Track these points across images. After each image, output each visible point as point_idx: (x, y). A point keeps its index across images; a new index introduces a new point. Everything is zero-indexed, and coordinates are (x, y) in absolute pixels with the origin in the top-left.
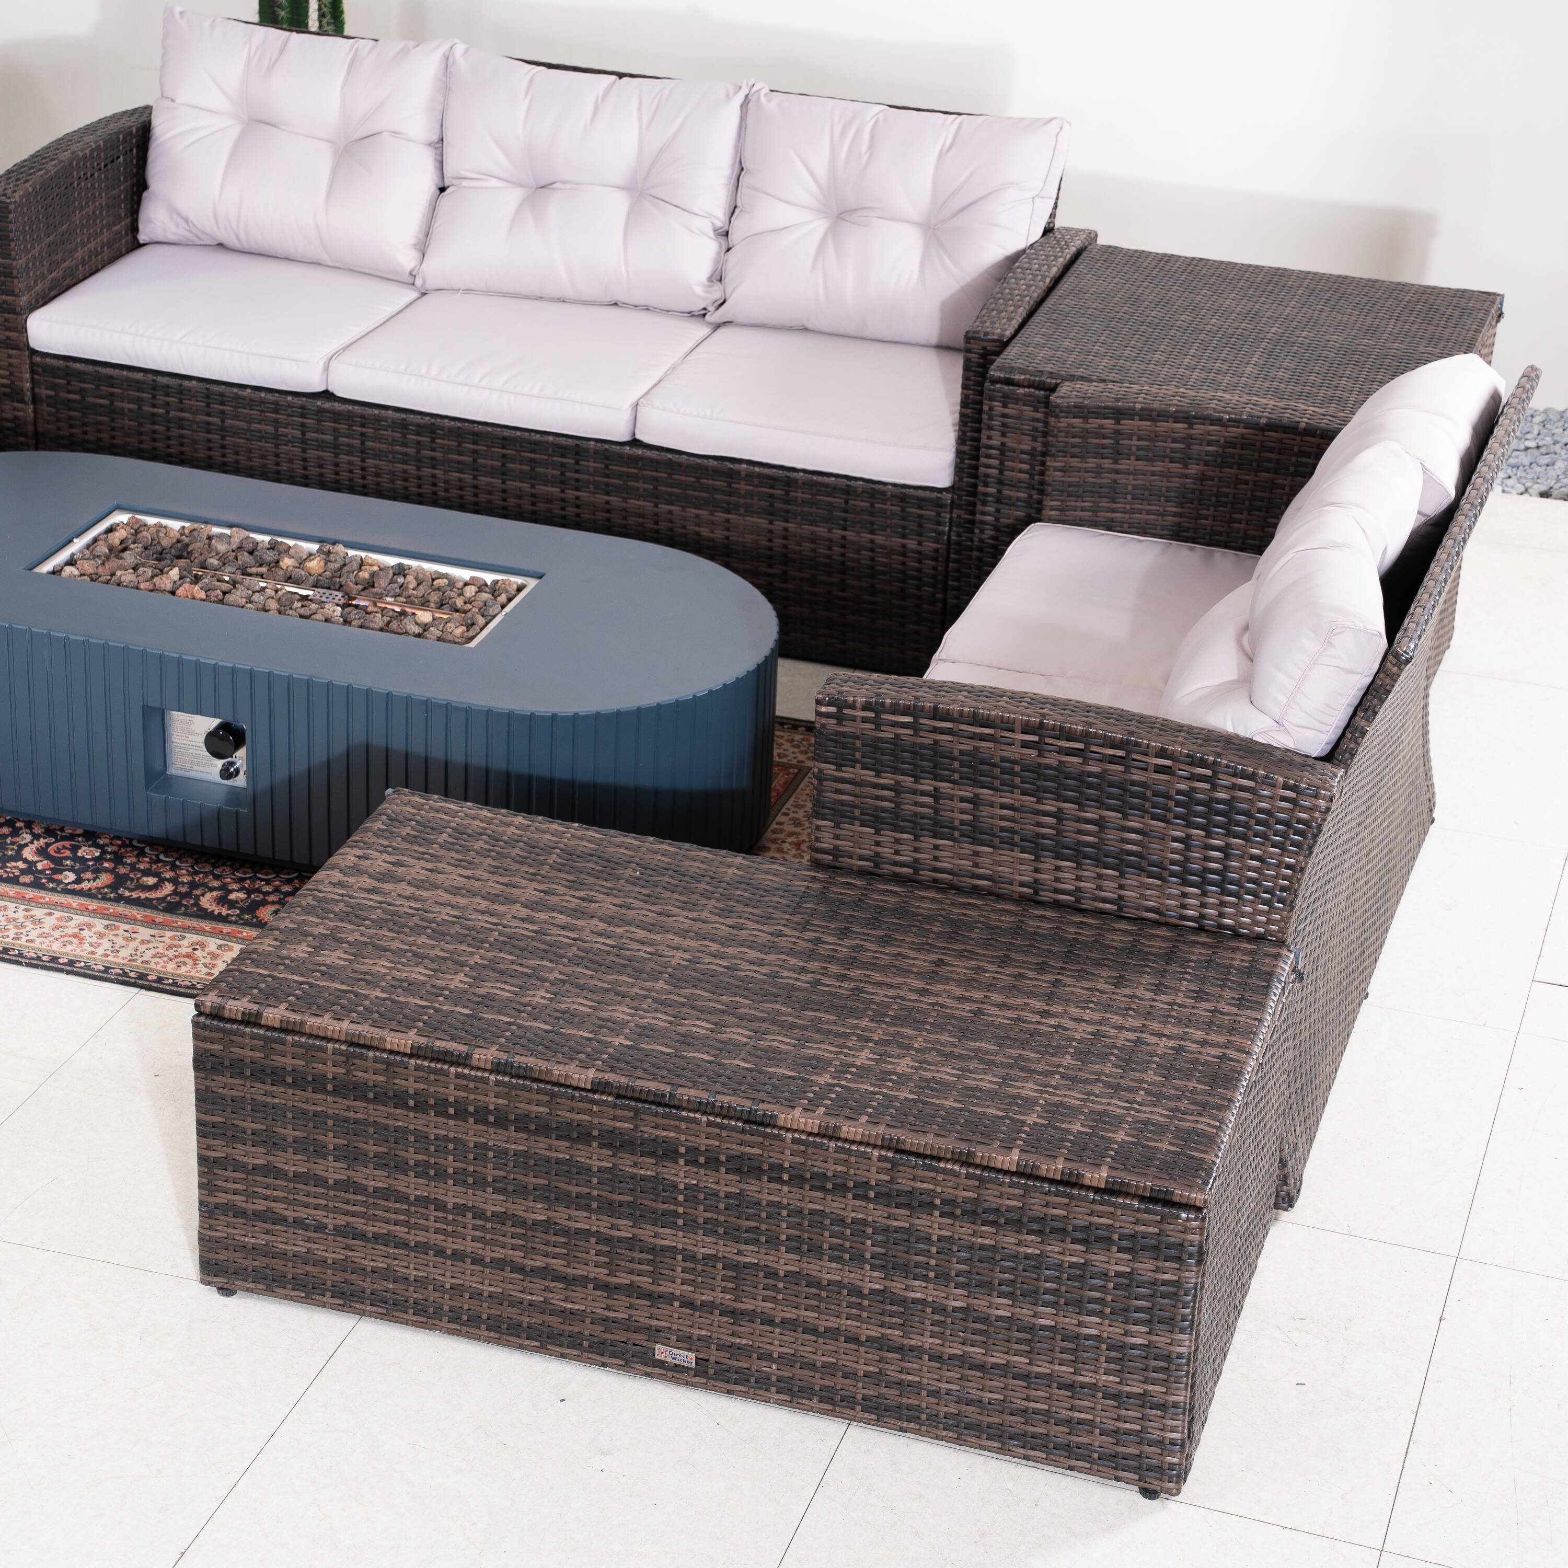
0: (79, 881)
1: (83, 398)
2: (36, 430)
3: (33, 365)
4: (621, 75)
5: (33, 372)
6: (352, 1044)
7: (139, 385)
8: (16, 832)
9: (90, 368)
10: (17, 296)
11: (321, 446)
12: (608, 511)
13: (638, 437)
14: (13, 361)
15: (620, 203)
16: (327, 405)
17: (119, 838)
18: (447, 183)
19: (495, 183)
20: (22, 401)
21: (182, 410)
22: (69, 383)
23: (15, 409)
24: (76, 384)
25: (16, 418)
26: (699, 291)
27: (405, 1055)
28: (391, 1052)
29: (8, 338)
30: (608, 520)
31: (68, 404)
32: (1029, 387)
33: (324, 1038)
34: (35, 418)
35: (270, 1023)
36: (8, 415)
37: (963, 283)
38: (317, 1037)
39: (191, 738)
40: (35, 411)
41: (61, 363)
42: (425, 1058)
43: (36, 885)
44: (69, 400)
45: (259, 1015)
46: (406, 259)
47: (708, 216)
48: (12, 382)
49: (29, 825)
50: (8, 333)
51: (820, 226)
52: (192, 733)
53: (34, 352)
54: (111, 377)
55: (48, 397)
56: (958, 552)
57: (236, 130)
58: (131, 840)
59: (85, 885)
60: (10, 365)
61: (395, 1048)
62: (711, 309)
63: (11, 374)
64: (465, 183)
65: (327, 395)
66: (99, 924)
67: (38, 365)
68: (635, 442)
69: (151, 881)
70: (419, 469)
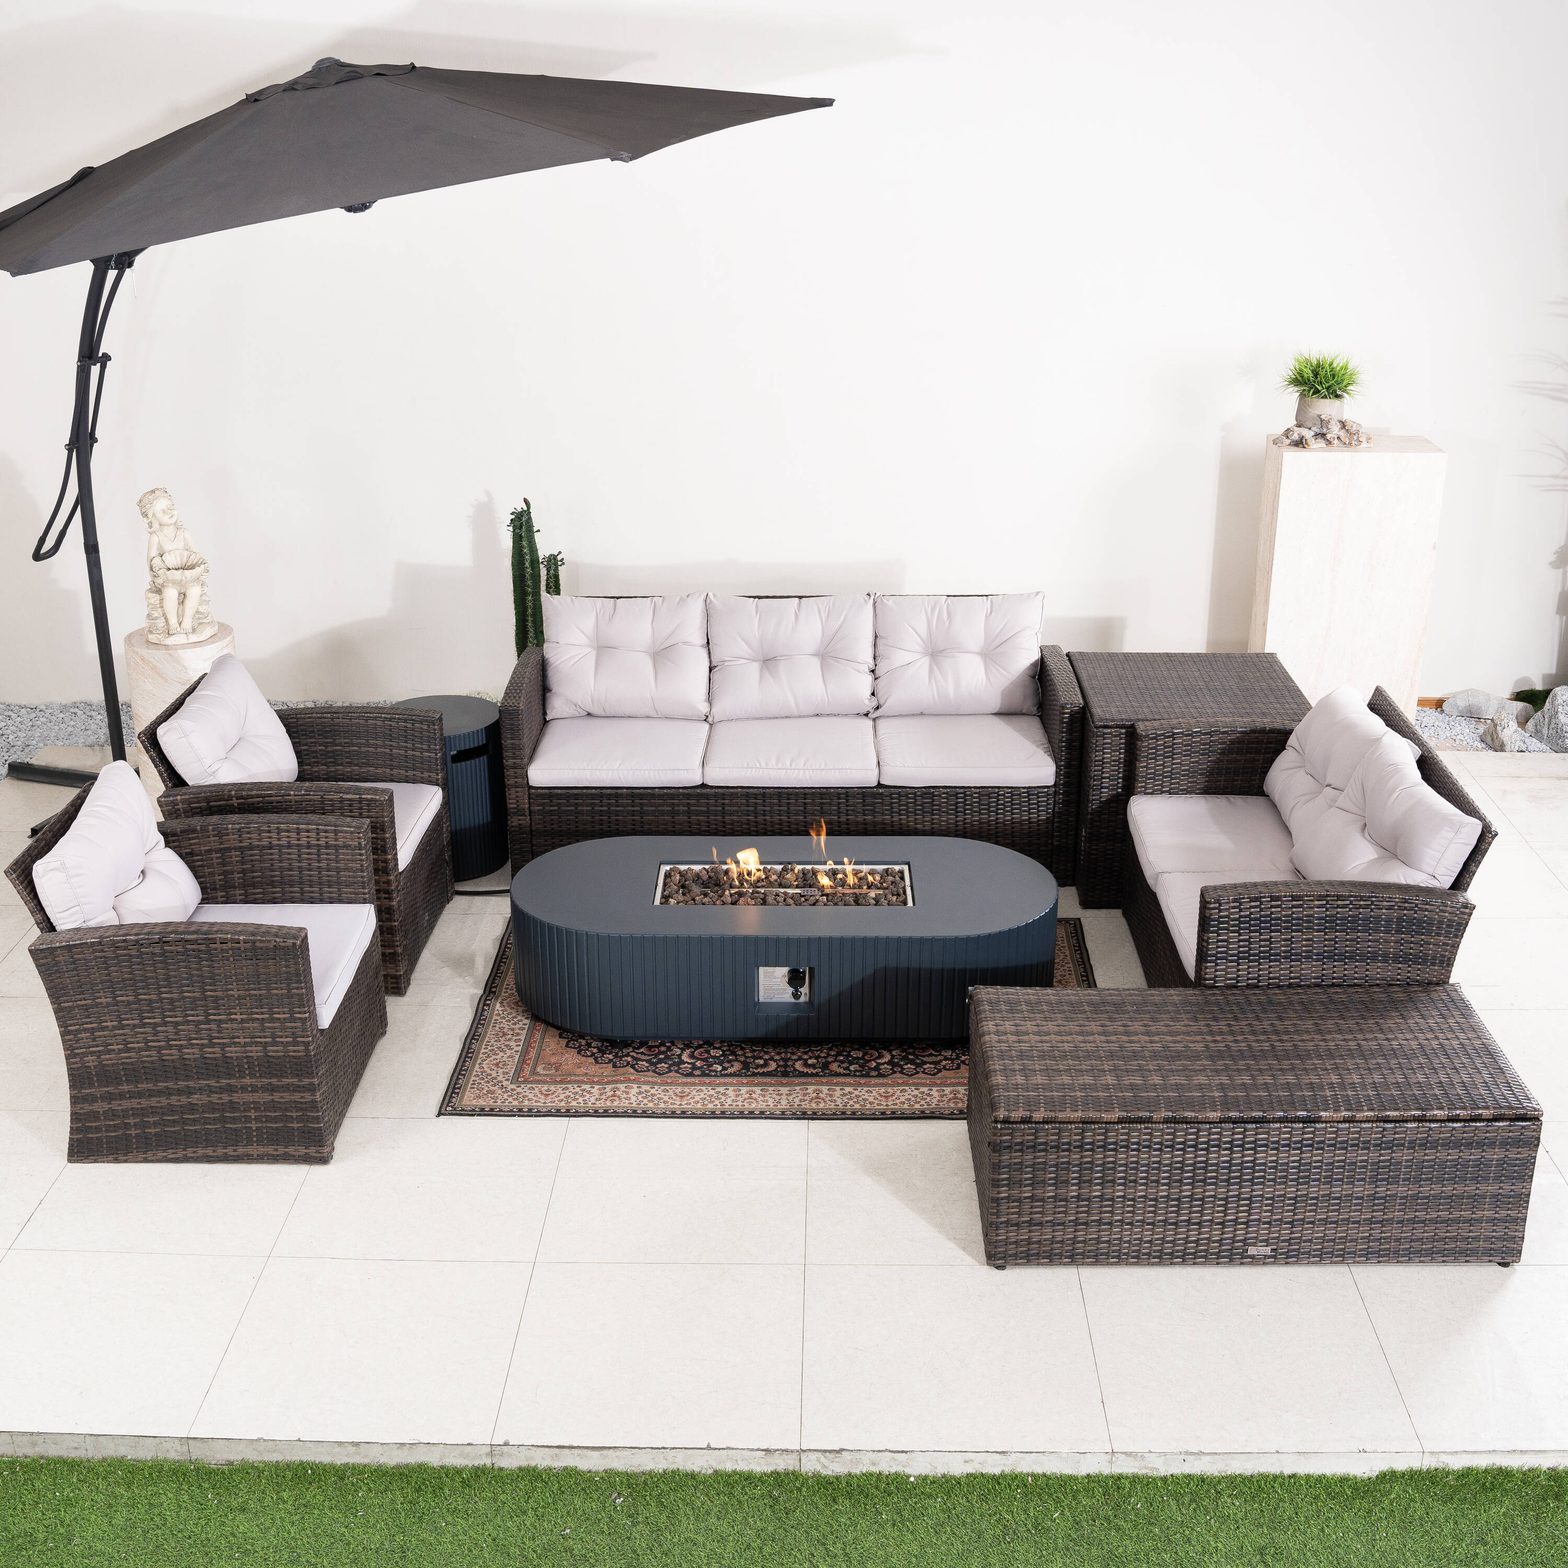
0: (724, 1069)
1: (559, 808)
2: (531, 831)
3: (529, 794)
4: (800, 597)
5: (529, 798)
6: (1083, 1123)
7: (593, 796)
8: (669, 1049)
9: (564, 791)
10: (522, 759)
11: (699, 813)
12: (848, 824)
13: (882, 782)
14: (518, 794)
15: (816, 662)
16: (705, 791)
17: (724, 1042)
18: (714, 664)
19: (743, 661)
20: (524, 815)
21: (617, 806)
22: (551, 802)
23: (519, 820)
24: (555, 801)
25: (520, 825)
26: (866, 702)
27: (1114, 1123)
28: (1106, 1123)
29: (516, 782)
30: (848, 829)
31: (551, 813)
32: (1116, 728)
33: (1067, 1123)
34: (531, 824)
35: (1037, 1120)
36: (515, 824)
37: (1012, 680)
38: (1064, 1123)
39: (774, 980)
40: (531, 819)
41: (546, 791)
42: (1125, 1123)
43: (704, 1075)
44: (551, 811)
45: (1031, 1117)
46: (704, 708)
47: (866, 663)
48: (518, 806)
49: (673, 1043)
50: (516, 780)
51: (926, 661)
52: (775, 978)
53: (531, 787)
54: (576, 794)
55: (539, 810)
56: (1059, 817)
57: (594, 653)
58: (731, 1042)
59: (730, 1070)
60: (517, 797)
61: (1109, 1120)
62: (872, 711)
63: (518, 801)
64: (726, 664)
65: (703, 786)
66: (758, 1090)
67: (533, 794)
68: (880, 785)
69: (761, 1062)
70: (756, 817)
